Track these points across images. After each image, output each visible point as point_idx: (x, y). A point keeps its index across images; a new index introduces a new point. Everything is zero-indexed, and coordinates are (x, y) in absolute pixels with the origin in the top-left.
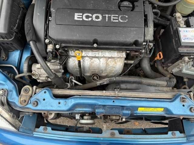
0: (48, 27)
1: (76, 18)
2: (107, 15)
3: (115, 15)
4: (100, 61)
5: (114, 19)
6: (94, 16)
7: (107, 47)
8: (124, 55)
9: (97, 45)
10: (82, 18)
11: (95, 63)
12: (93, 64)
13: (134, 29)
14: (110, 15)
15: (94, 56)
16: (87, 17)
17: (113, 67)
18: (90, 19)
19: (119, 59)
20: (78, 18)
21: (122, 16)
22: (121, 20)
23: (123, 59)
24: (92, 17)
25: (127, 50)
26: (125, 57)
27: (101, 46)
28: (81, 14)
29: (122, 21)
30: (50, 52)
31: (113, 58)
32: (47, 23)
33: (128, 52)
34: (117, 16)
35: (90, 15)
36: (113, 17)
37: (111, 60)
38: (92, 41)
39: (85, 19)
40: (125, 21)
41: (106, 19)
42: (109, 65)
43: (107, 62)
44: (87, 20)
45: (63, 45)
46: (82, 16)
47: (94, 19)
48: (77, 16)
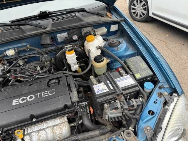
4: (46, 132)
5: (44, 95)
6: (28, 97)
7: (45, 117)
9: (36, 119)
10: (19, 102)
11: (42, 136)
13: (62, 97)
14: (41, 93)
15: (39, 129)
16: (23, 100)
17: (60, 134)
18: (25, 101)
20: (15, 103)
22: (50, 93)
23: (66, 123)
24: (27, 99)
27: (40, 119)
29: (51, 94)
35: (25, 98)
37: (57, 128)
38: (29, 117)
39: (21, 102)
40: (53, 94)
42: (56, 133)
43: (53, 131)
44: (23, 102)
47: (29, 100)
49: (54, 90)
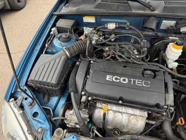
0: (86, 83)
1: (107, 79)
2: (132, 80)
3: (139, 80)
4: (122, 116)
5: (138, 83)
6: (122, 79)
7: (131, 105)
8: (146, 114)
9: (122, 102)
10: (112, 79)
11: (118, 117)
12: (116, 118)
14: (135, 80)
15: (118, 110)
16: (116, 79)
17: (135, 124)
18: (118, 81)
19: (141, 118)
20: (109, 79)
21: (145, 81)
22: (144, 84)
23: (145, 118)
24: (120, 79)
25: (148, 110)
26: (147, 116)
27: (126, 104)
28: (112, 76)
29: (145, 86)
30: (83, 102)
31: (136, 115)
32: (86, 79)
33: (150, 112)
34: (141, 81)
35: (119, 78)
36: (138, 81)
37: (133, 117)
38: (118, 98)
39: (114, 80)
40: (148, 86)
41: (131, 82)
42: (131, 121)
43: (130, 119)
44: (116, 81)
45: (94, 98)
46: (113, 77)
47: (122, 81)
48: (108, 78)
49: (149, 82)
